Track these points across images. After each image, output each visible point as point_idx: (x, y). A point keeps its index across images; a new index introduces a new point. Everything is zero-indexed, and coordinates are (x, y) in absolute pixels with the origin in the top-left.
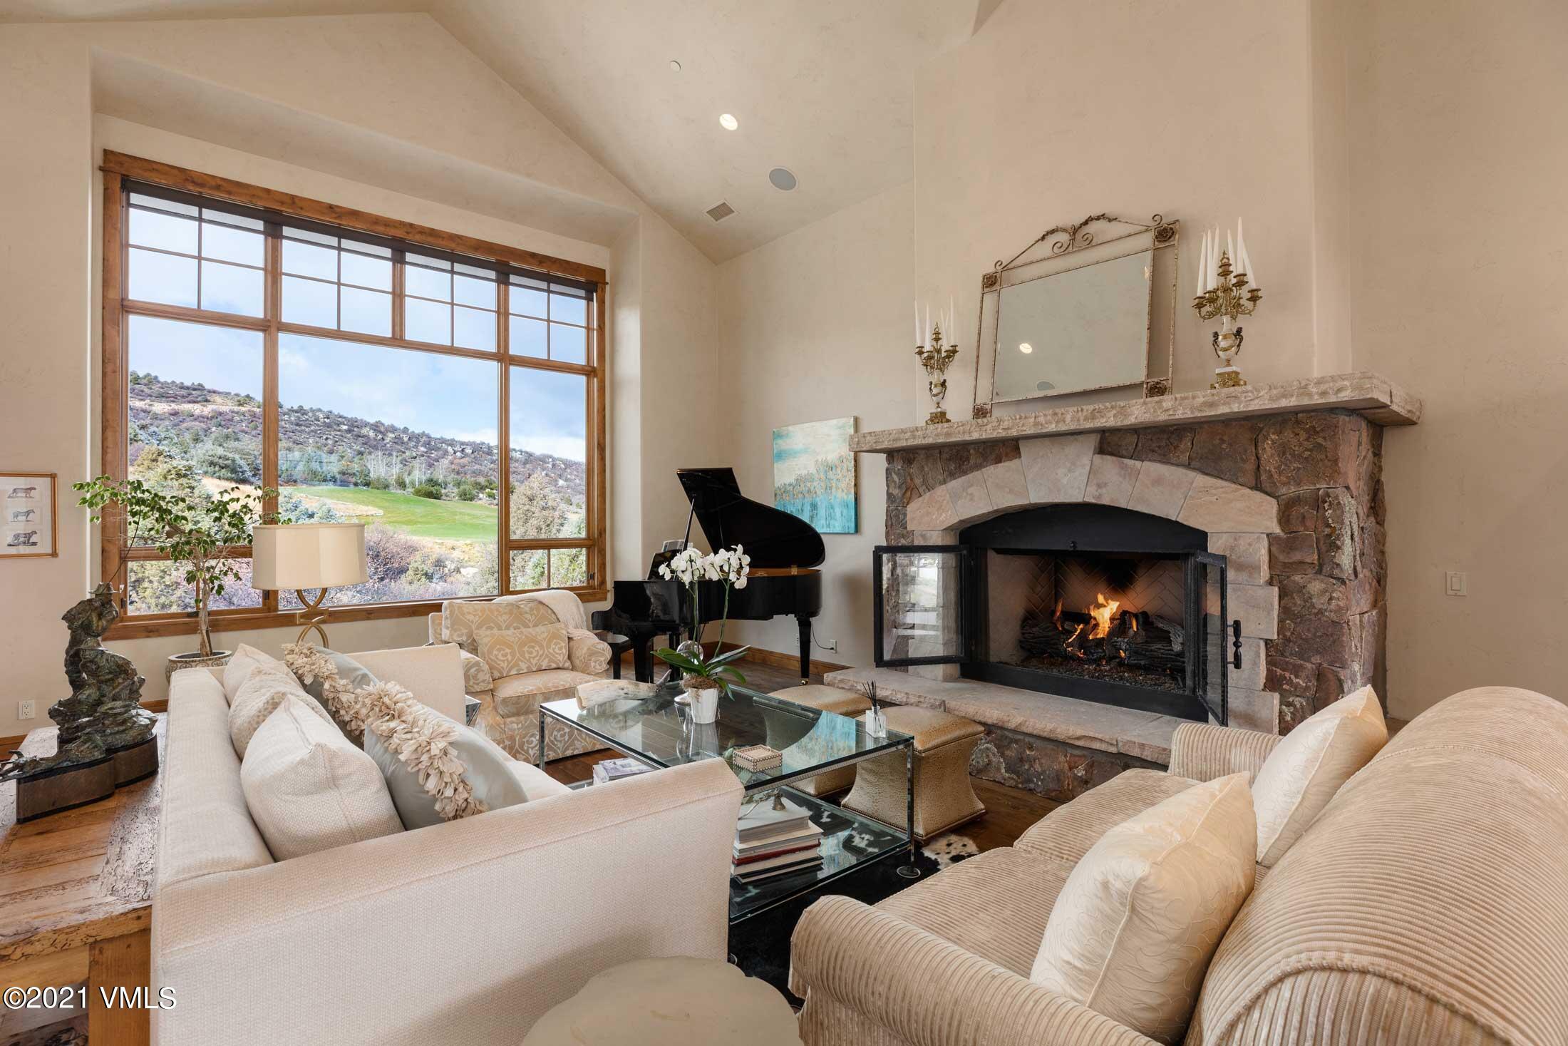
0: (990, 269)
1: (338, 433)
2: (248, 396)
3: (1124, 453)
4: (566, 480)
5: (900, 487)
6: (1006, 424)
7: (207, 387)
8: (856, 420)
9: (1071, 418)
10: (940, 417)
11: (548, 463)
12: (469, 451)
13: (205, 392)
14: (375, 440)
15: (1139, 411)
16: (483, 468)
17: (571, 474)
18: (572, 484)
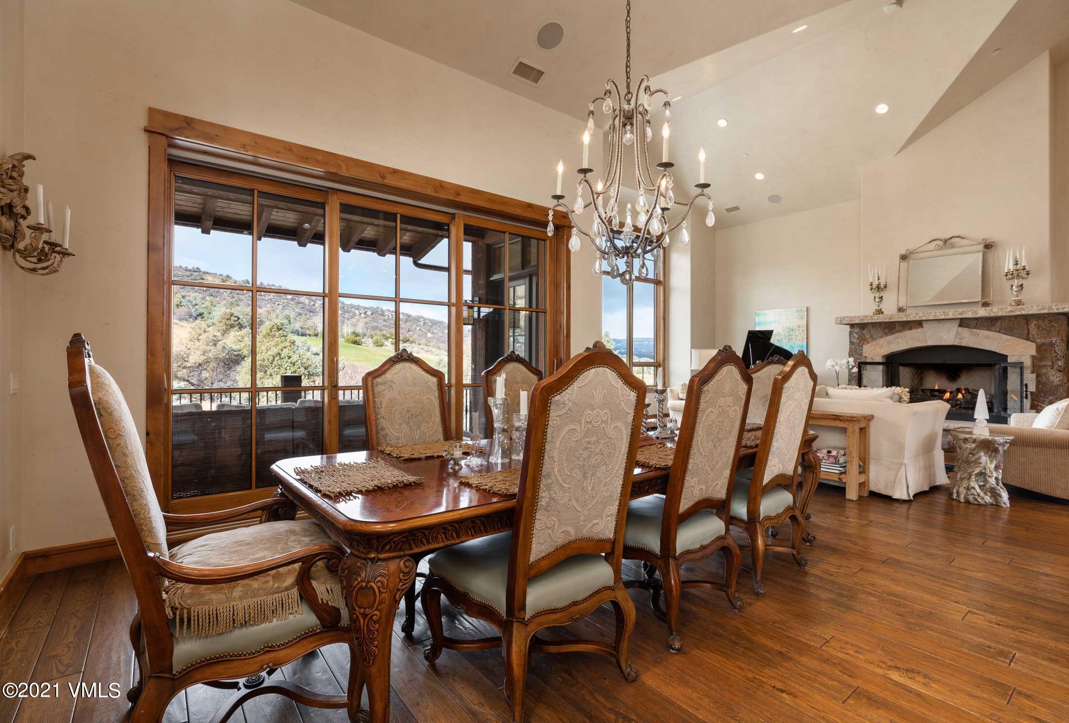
0: (904, 252)
1: (286, 301)
2: (228, 276)
3: (972, 327)
4: (433, 333)
5: (857, 339)
6: (920, 315)
7: (202, 270)
8: (807, 308)
9: (951, 313)
10: (880, 312)
11: (421, 322)
12: (369, 313)
13: (201, 273)
14: (309, 305)
15: (982, 312)
16: (378, 325)
17: (436, 329)
18: (436, 336)
